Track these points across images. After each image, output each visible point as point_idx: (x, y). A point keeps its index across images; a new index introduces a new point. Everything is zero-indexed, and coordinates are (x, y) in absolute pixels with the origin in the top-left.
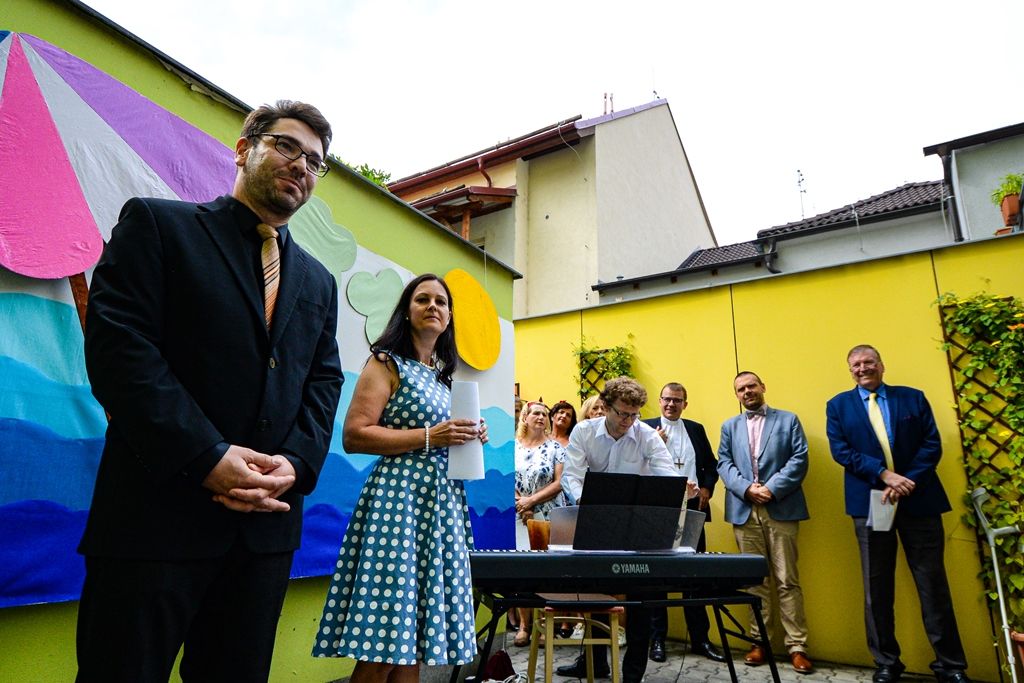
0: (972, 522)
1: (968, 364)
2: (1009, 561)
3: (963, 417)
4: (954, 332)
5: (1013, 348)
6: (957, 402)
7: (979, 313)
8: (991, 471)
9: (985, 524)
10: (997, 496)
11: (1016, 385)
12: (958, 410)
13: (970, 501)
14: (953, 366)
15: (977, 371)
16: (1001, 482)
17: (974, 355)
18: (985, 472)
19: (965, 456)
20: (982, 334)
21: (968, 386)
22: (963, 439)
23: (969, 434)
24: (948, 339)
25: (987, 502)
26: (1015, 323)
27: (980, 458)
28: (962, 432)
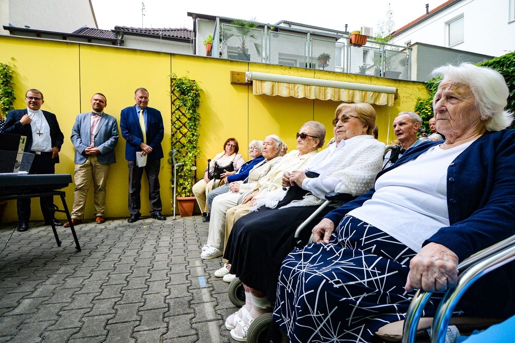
0: (171, 162)
1: (178, 103)
2: (179, 174)
3: (173, 123)
4: (174, 90)
5: (191, 99)
6: (172, 117)
7: (183, 83)
8: (180, 144)
9: (174, 162)
10: (180, 152)
11: (191, 113)
12: (172, 120)
13: (171, 154)
14: (172, 103)
15: (180, 107)
16: (182, 148)
17: (180, 100)
18: (177, 144)
19: (172, 138)
20: (183, 92)
21: (176, 112)
22: (172, 132)
23: (174, 130)
24: (172, 92)
25: (177, 154)
26: (193, 90)
27: (177, 139)
28: (172, 129)
